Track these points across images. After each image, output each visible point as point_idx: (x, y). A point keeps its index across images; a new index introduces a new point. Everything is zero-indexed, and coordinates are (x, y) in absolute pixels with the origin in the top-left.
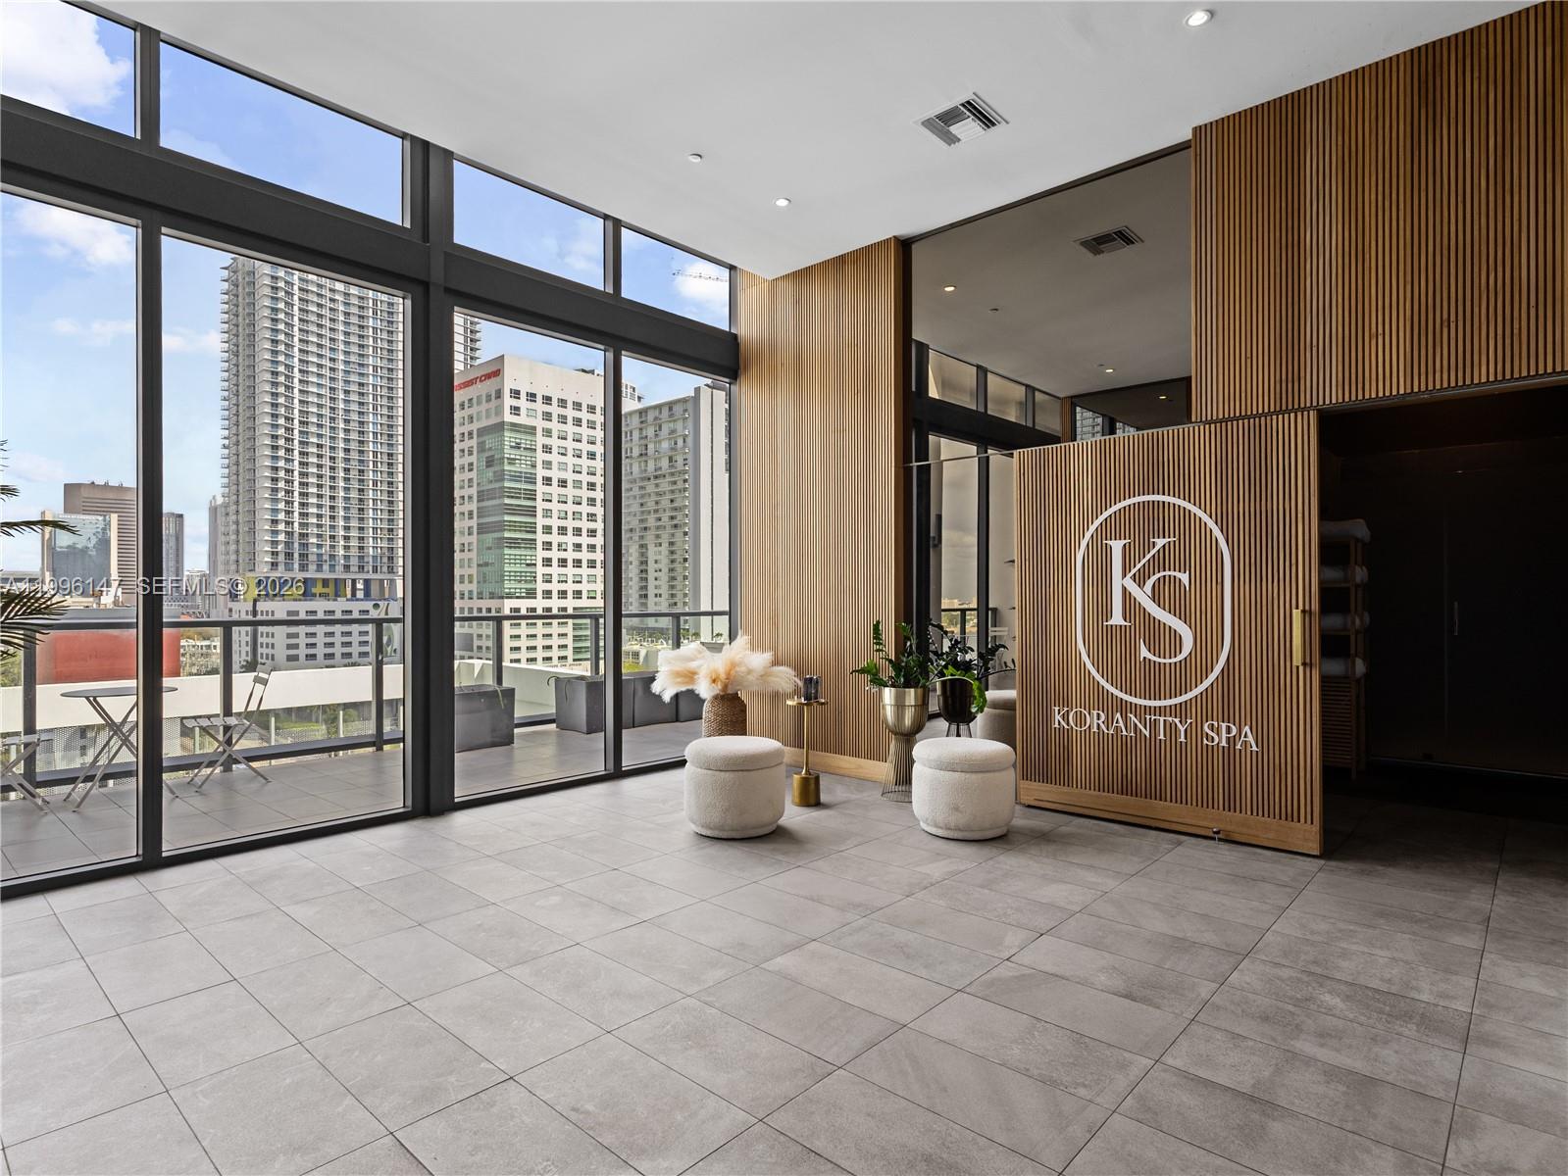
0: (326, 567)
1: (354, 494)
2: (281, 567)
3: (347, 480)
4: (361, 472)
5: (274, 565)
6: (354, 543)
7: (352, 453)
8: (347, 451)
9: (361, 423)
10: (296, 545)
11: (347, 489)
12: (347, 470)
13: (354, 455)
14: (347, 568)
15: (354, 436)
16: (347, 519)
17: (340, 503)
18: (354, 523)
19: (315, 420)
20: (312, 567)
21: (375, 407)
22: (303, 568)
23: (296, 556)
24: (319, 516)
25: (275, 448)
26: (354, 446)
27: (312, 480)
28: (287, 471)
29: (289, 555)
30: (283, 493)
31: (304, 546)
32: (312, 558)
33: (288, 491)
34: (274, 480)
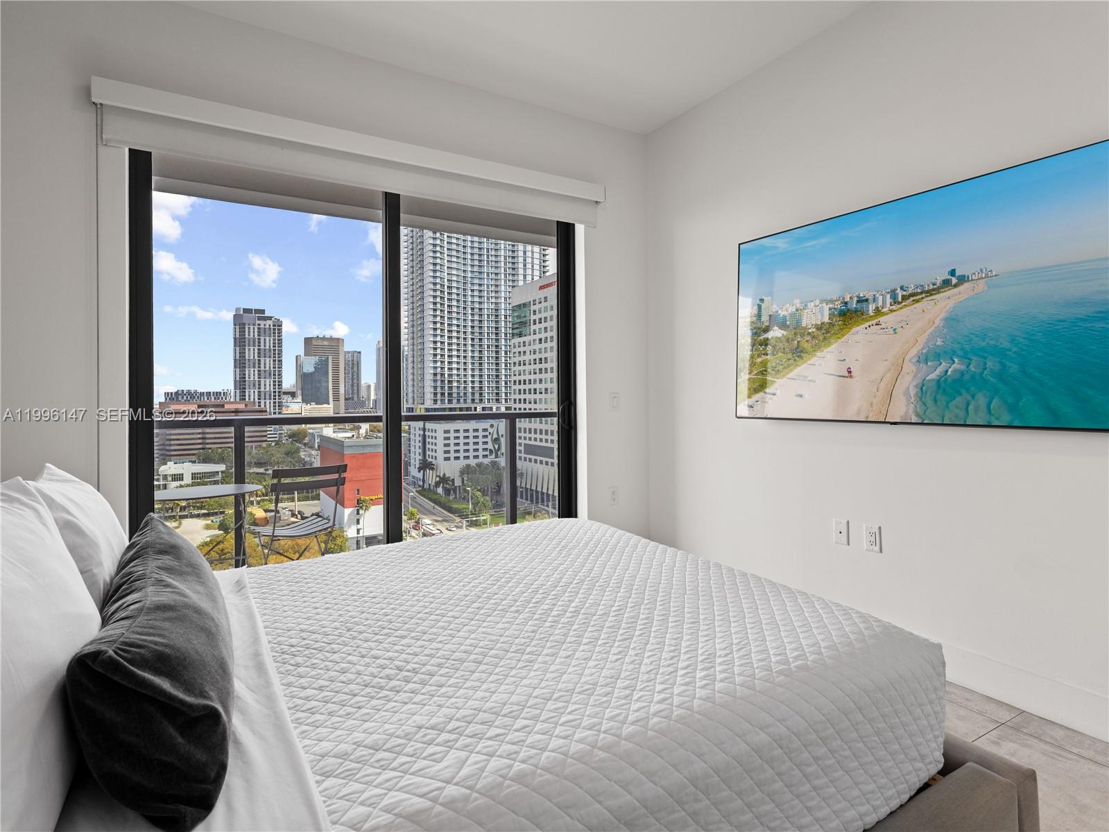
0: (462, 401)
1: (477, 354)
2: (439, 402)
3: (473, 345)
4: (480, 339)
5: (435, 401)
6: (477, 385)
7: (475, 328)
8: (473, 327)
9: (480, 309)
10: (446, 388)
11: (473, 351)
12: (473, 339)
13: (477, 330)
14: (473, 400)
15: (476, 317)
16: (473, 370)
17: (469, 360)
18: (477, 373)
19: (456, 310)
20: (455, 401)
21: (488, 298)
22: (450, 402)
23: (446, 394)
24: (458, 369)
26: (476, 323)
27: (454, 347)
28: (442, 343)
29: (443, 394)
30: (439, 356)
31: (450, 388)
32: (455, 395)
33: (442, 355)
34: (435, 349)
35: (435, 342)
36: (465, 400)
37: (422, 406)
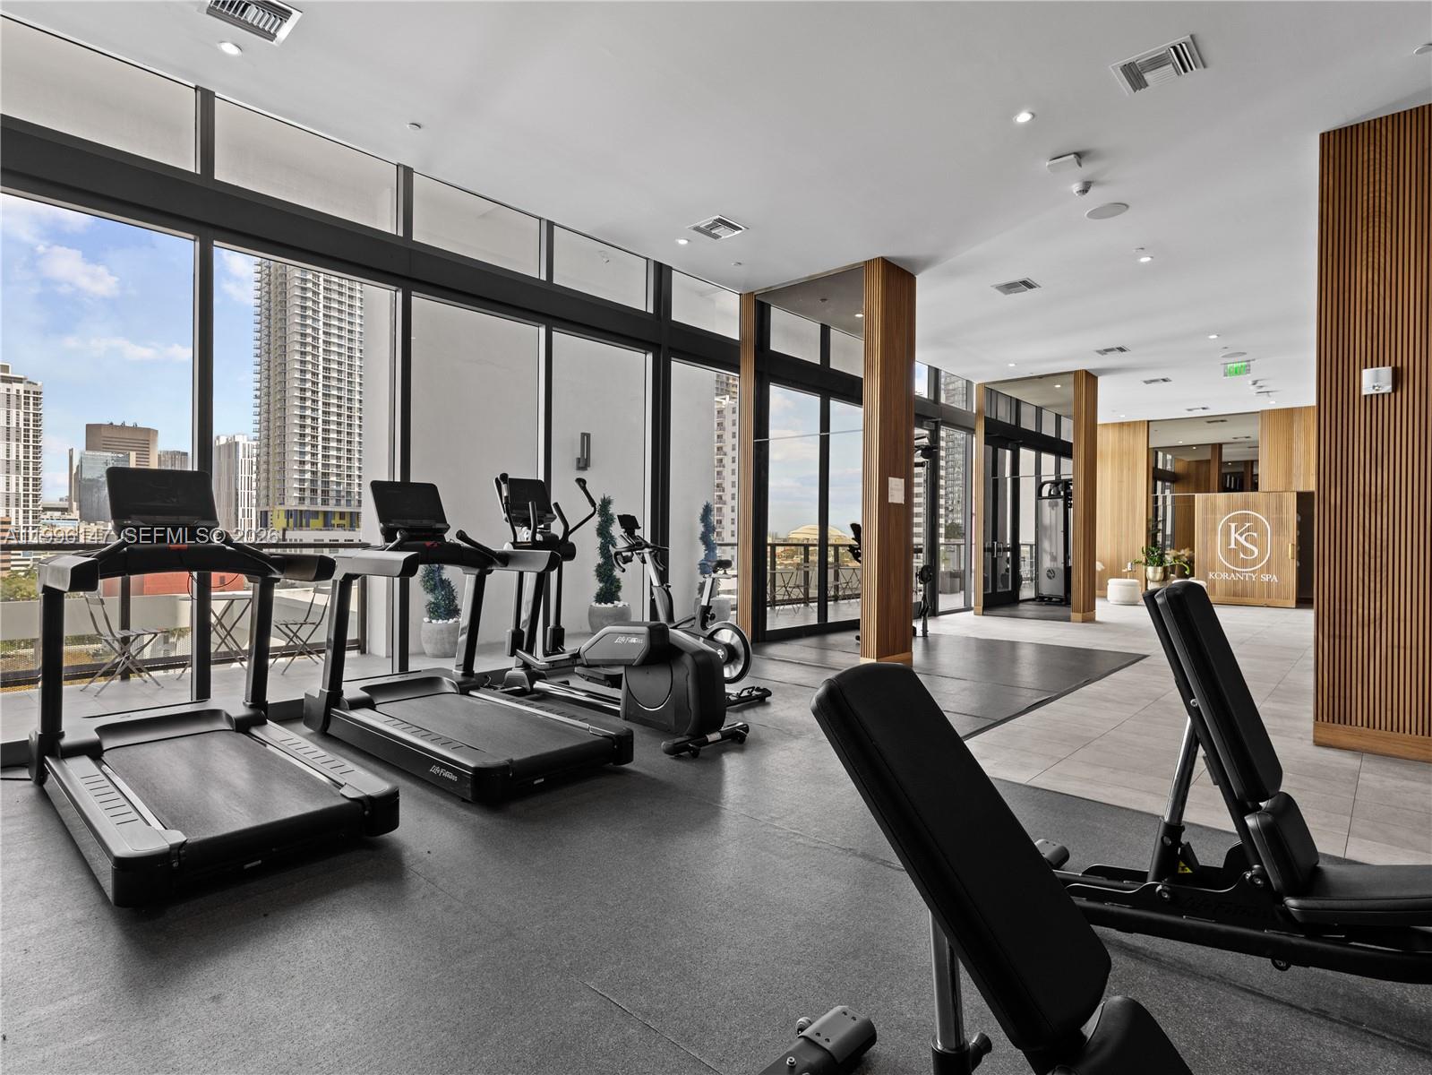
0: (343, 502)
2: (307, 502)
5: (302, 499)
10: (319, 483)
17: (356, 447)
19: (336, 375)
22: (325, 502)
23: (319, 492)
24: (339, 458)
25: (303, 399)
29: (314, 491)
30: (310, 438)
31: (326, 483)
32: (332, 494)
33: (313, 437)
34: (303, 427)
35: (303, 417)
36: (348, 502)
37: (282, 508)
